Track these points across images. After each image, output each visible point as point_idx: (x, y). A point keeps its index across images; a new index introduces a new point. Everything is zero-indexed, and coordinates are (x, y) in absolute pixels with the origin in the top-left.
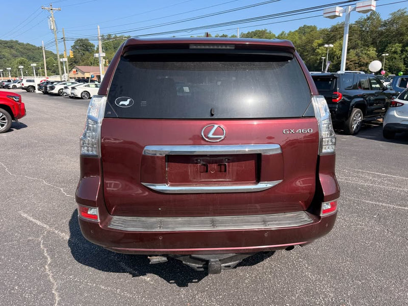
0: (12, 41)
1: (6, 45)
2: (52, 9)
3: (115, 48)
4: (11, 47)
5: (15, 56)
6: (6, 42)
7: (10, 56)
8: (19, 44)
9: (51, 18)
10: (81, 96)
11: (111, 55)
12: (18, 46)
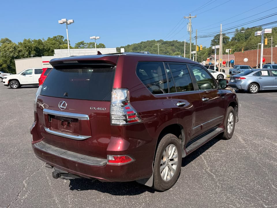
0: (174, 41)
1: (170, 44)
2: (190, 18)
3: (246, 38)
4: (173, 45)
5: (174, 51)
6: (170, 42)
7: (171, 52)
8: (178, 43)
9: (189, 24)
10: (217, 78)
11: (242, 45)
12: (177, 45)
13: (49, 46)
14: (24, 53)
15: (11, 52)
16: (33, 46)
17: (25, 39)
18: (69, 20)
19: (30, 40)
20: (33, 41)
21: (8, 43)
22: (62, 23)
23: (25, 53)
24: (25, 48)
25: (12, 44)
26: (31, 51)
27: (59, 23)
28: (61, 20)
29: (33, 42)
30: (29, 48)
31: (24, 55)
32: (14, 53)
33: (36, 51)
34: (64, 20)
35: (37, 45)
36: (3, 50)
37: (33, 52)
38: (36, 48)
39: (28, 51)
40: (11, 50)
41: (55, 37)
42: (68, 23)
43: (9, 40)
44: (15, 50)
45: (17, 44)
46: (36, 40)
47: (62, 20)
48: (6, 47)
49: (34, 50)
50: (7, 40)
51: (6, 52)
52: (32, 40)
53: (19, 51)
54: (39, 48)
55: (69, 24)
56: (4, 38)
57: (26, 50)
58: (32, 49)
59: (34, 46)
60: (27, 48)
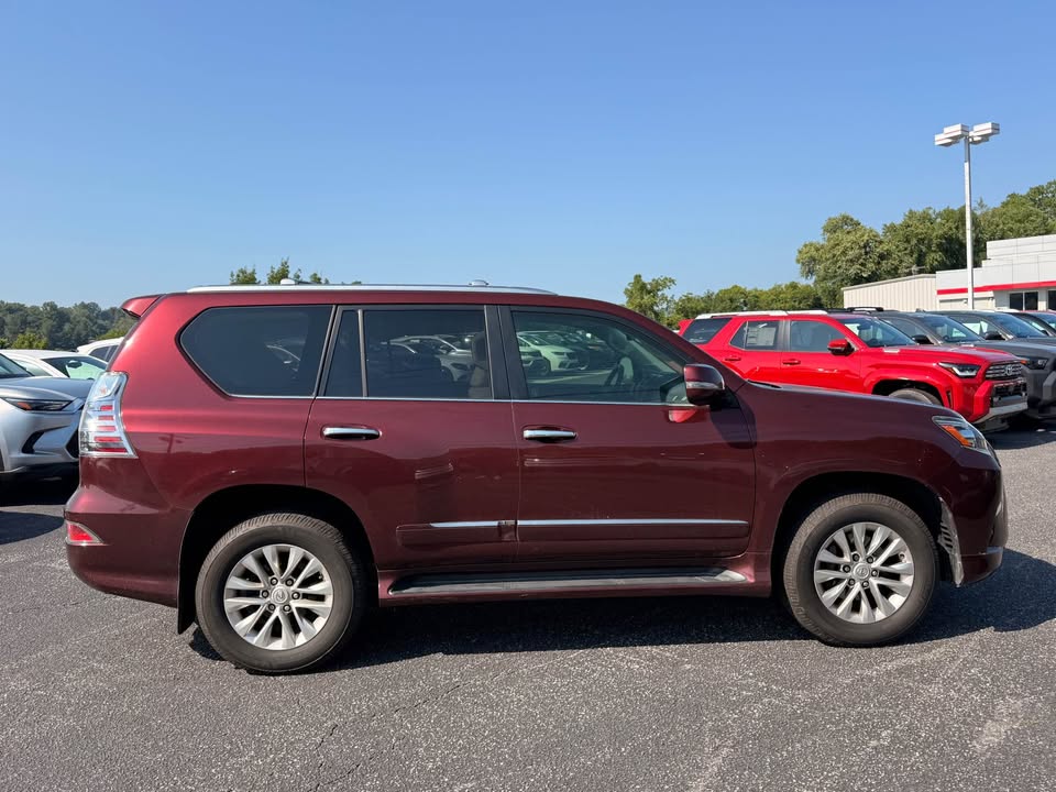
13: (1001, 226)
14: (896, 263)
15: (851, 261)
16: (935, 234)
17: (911, 212)
18: (976, 128)
19: (931, 212)
20: (940, 215)
21: (848, 233)
22: (950, 141)
23: (901, 261)
24: (906, 245)
25: (859, 234)
26: (925, 254)
27: (937, 143)
28: (942, 132)
29: (939, 220)
30: (921, 241)
31: (896, 269)
32: (862, 265)
33: (945, 251)
34: (956, 130)
35: (951, 229)
36: (831, 255)
37: (933, 255)
38: (946, 239)
39: (915, 255)
40: (851, 255)
41: (1039, 190)
42: (975, 139)
43: (852, 220)
44: (866, 253)
45: (880, 232)
46: (953, 212)
47: (946, 130)
48: (838, 244)
49: (940, 246)
50: (846, 220)
51: (837, 261)
52: (937, 211)
53: (882, 257)
54: (958, 239)
55: (979, 142)
56: (836, 214)
57: (906, 249)
58: (929, 247)
59: (941, 232)
60: (914, 241)
